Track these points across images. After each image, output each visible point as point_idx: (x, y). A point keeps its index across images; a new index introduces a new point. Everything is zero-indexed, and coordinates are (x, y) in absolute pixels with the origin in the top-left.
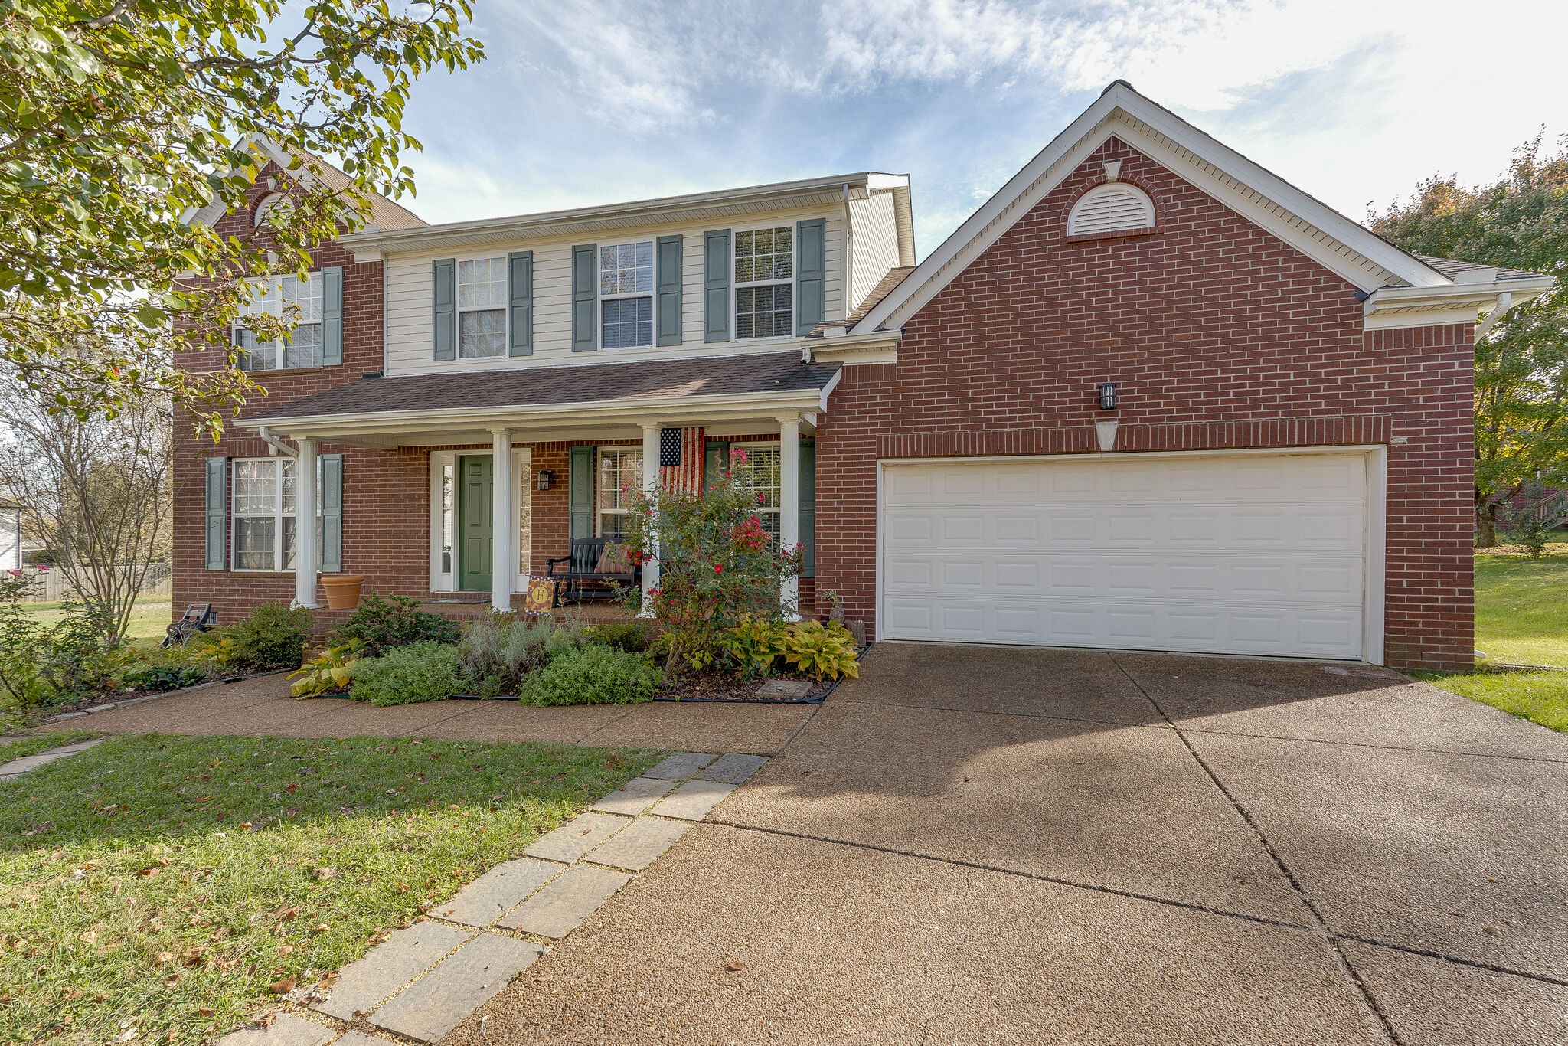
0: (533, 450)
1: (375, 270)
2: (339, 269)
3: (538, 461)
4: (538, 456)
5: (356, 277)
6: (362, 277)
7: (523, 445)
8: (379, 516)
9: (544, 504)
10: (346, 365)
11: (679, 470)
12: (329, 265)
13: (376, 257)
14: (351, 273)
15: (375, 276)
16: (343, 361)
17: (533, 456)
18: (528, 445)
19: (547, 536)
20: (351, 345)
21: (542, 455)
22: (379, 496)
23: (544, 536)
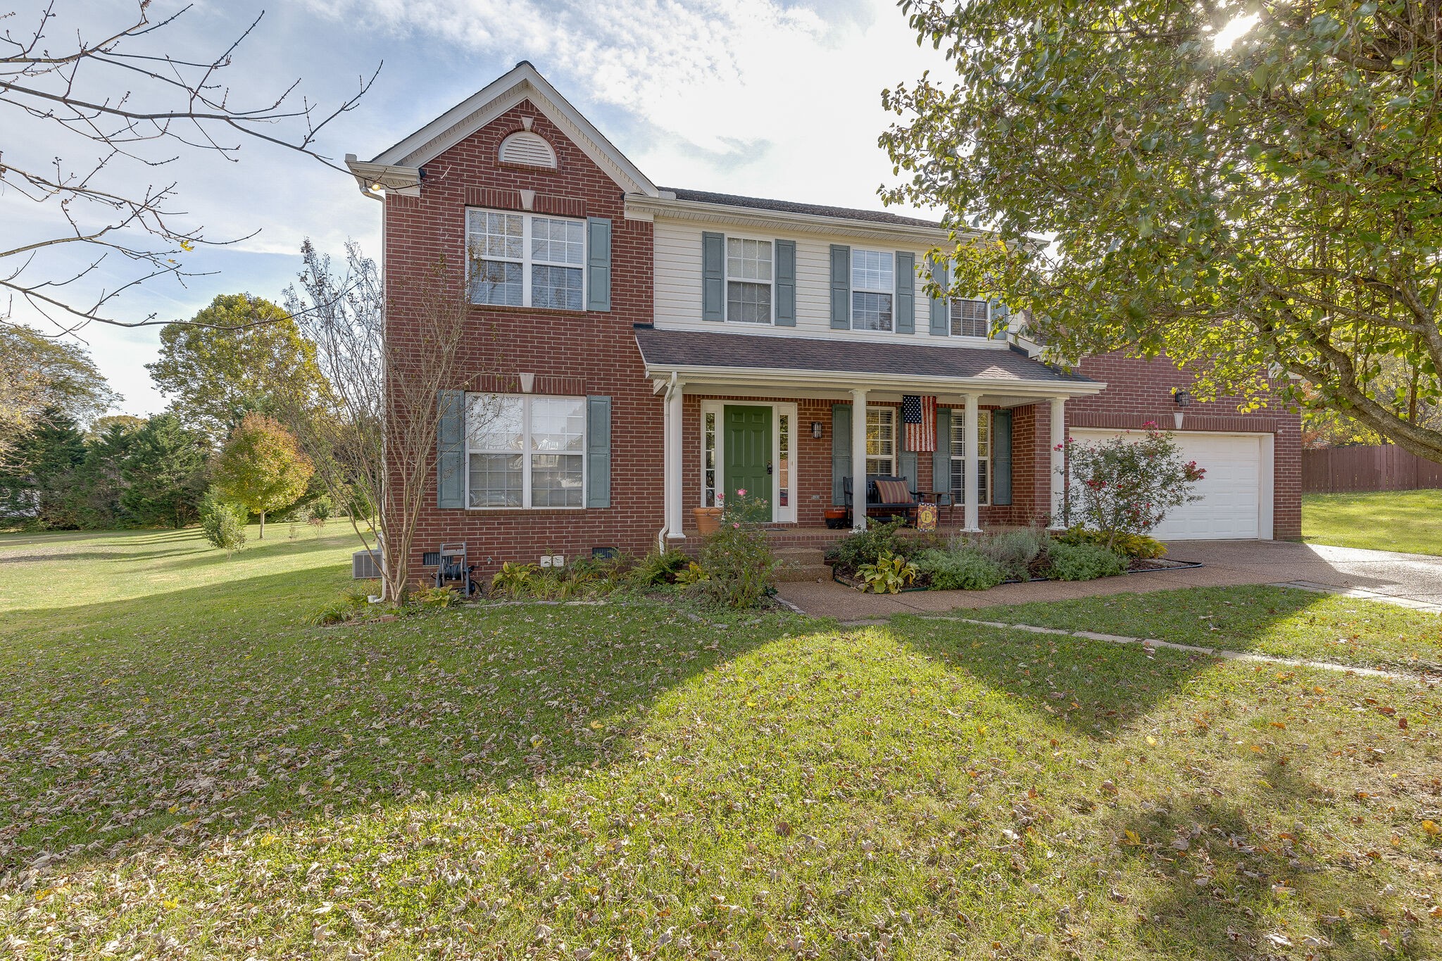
0: (799, 405)
1: (647, 229)
2: (608, 221)
3: (805, 414)
4: (805, 409)
5: (625, 232)
6: (632, 233)
7: (792, 400)
8: (651, 456)
9: (811, 449)
10: (614, 313)
11: (921, 427)
12: (594, 215)
13: (649, 218)
14: (620, 227)
15: (646, 235)
16: (612, 308)
17: (799, 409)
18: (796, 400)
19: (813, 476)
20: (619, 295)
21: (809, 410)
22: (651, 437)
23: (811, 475)
